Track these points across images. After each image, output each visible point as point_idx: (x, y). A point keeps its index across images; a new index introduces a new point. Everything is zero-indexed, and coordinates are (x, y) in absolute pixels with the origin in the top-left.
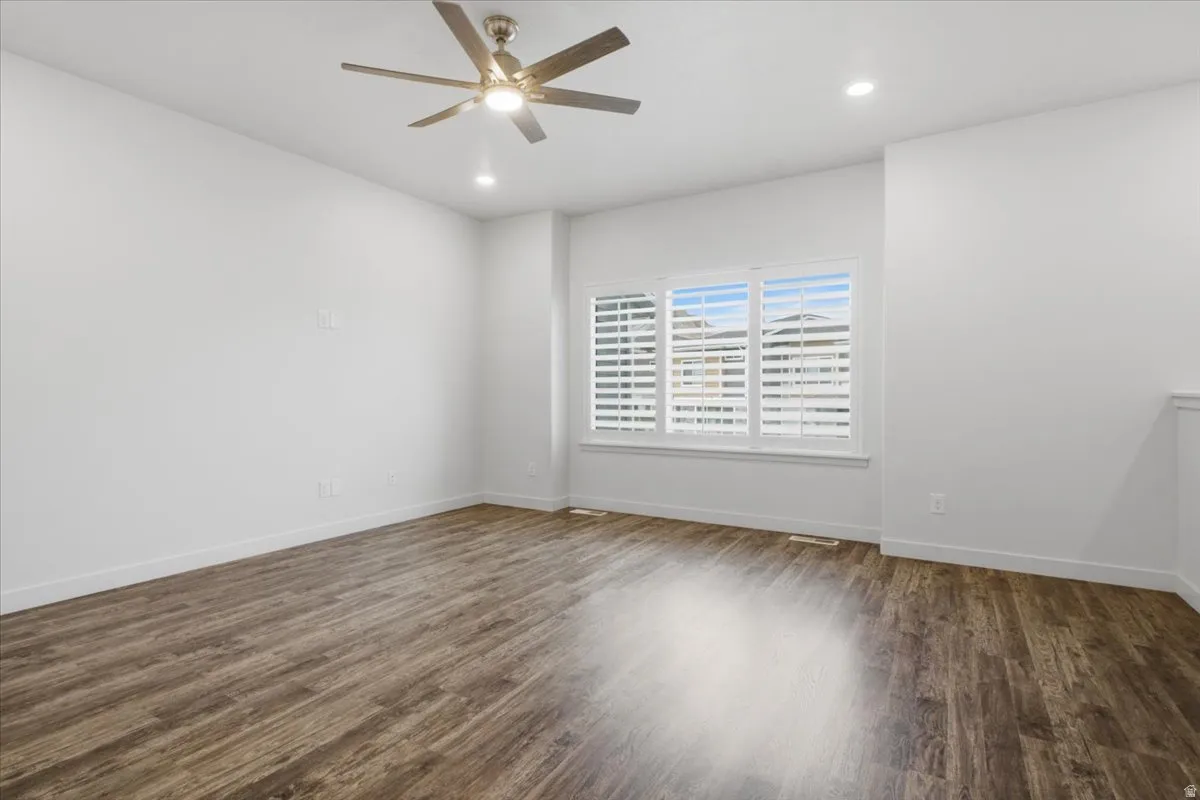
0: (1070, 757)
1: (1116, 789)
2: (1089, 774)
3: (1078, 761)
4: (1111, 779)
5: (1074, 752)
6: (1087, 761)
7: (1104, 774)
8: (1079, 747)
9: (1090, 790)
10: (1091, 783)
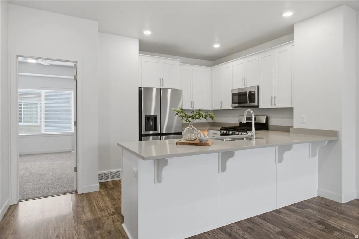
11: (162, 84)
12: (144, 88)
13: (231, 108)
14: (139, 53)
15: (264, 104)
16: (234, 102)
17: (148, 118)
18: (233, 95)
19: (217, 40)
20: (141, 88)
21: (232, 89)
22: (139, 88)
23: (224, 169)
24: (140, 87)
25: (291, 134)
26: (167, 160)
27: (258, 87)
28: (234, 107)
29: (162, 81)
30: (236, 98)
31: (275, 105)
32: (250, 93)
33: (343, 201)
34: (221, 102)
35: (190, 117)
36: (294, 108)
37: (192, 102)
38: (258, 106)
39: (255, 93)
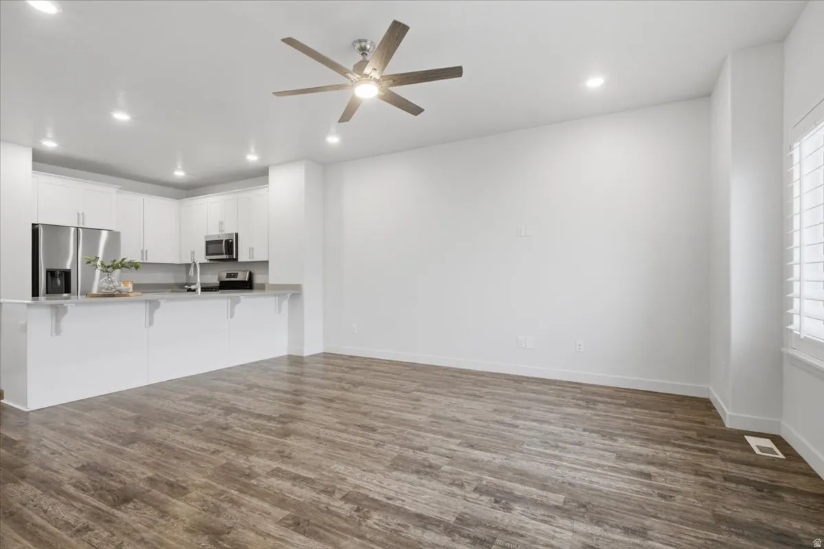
0: (96, 531)
1: (58, 533)
2: (78, 531)
3: (90, 533)
4: (65, 537)
5: (97, 536)
6: (86, 537)
7: (71, 536)
8: (96, 541)
9: (73, 523)
10: (74, 527)
11: (81, 221)
12: (44, 225)
13: (206, 261)
14: (34, 168)
15: (243, 257)
16: (210, 252)
17: (51, 274)
18: (208, 243)
19: (180, 167)
20: (36, 226)
21: (206, 234)
22: (33, 225)
23: (151, 323)
24: (36, 223)
25: (266, 291)
26: (66, 307)
27: (237, 235)
28: (210, 260)
29: (81, 216)
30: (212, 248)
31: (253, 257)
32: (227, 241)
33: (306, 354)
34: (193, 253)
35: (108, 267)
36: (270, 263)
37: (142, 251)
38: (237, 259)
39: (232, 243)
